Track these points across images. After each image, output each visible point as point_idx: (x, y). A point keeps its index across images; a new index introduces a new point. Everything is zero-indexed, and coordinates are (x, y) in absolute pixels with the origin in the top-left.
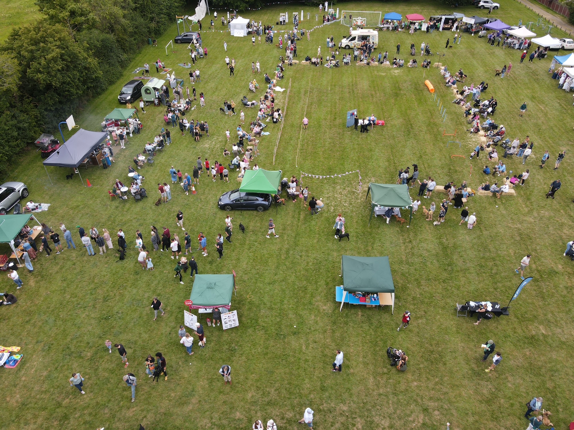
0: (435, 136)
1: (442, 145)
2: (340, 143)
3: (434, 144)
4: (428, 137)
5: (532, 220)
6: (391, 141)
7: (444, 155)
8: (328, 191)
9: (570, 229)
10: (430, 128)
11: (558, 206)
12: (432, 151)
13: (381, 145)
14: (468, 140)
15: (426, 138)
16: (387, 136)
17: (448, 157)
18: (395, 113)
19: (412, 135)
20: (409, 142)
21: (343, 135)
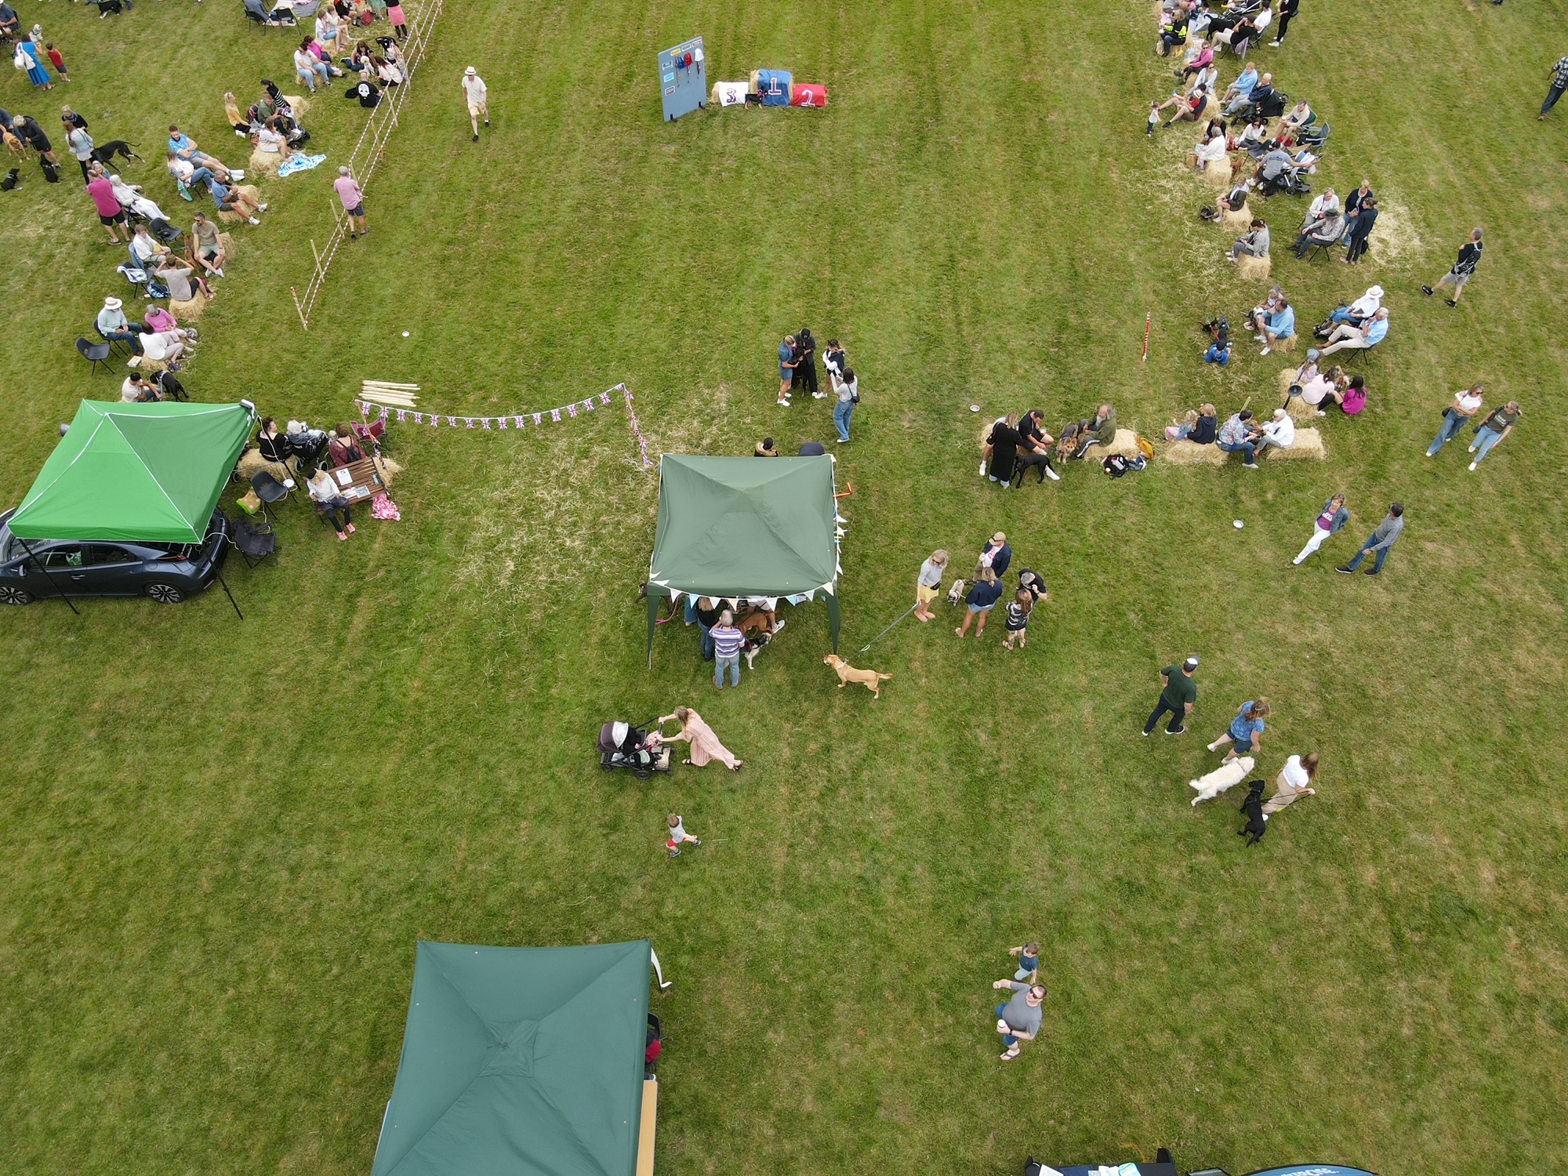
0: (1028, 155)
1: (1047, 198)
2: (623, 204)
3: (1015, 199)
4: (995, 158)
5: (1385, 598)
6: (838, 187)
7: (1049, 251)
8: (512, 466)
9: (1544, 641)
10: (1010, 114)
11: (1499, 513)
12: (1002, 232)
13: (794, 207)
14: (1159, 170)
15: (987, 163)
16: (825, 162)
17: (1063, 262)
18: (880, 44)
19: (930, 154)
20: (913, 187)
21: (644, 159)
